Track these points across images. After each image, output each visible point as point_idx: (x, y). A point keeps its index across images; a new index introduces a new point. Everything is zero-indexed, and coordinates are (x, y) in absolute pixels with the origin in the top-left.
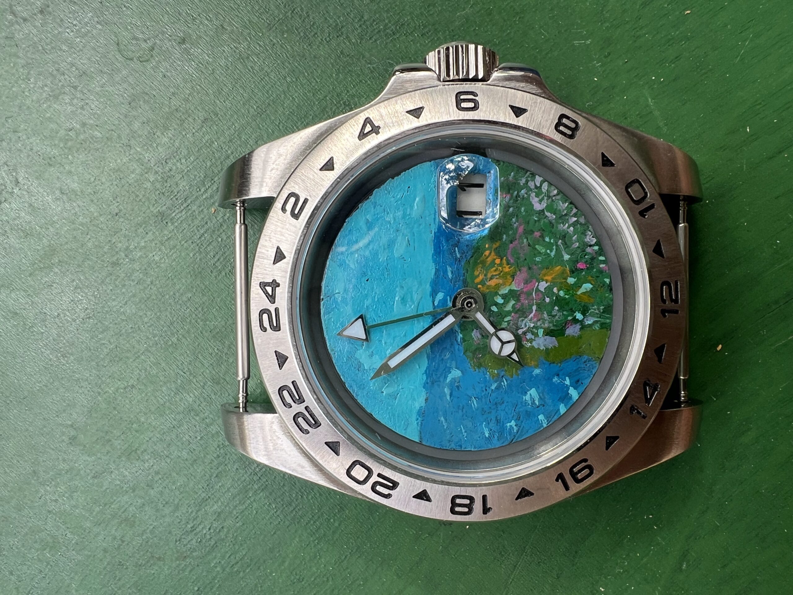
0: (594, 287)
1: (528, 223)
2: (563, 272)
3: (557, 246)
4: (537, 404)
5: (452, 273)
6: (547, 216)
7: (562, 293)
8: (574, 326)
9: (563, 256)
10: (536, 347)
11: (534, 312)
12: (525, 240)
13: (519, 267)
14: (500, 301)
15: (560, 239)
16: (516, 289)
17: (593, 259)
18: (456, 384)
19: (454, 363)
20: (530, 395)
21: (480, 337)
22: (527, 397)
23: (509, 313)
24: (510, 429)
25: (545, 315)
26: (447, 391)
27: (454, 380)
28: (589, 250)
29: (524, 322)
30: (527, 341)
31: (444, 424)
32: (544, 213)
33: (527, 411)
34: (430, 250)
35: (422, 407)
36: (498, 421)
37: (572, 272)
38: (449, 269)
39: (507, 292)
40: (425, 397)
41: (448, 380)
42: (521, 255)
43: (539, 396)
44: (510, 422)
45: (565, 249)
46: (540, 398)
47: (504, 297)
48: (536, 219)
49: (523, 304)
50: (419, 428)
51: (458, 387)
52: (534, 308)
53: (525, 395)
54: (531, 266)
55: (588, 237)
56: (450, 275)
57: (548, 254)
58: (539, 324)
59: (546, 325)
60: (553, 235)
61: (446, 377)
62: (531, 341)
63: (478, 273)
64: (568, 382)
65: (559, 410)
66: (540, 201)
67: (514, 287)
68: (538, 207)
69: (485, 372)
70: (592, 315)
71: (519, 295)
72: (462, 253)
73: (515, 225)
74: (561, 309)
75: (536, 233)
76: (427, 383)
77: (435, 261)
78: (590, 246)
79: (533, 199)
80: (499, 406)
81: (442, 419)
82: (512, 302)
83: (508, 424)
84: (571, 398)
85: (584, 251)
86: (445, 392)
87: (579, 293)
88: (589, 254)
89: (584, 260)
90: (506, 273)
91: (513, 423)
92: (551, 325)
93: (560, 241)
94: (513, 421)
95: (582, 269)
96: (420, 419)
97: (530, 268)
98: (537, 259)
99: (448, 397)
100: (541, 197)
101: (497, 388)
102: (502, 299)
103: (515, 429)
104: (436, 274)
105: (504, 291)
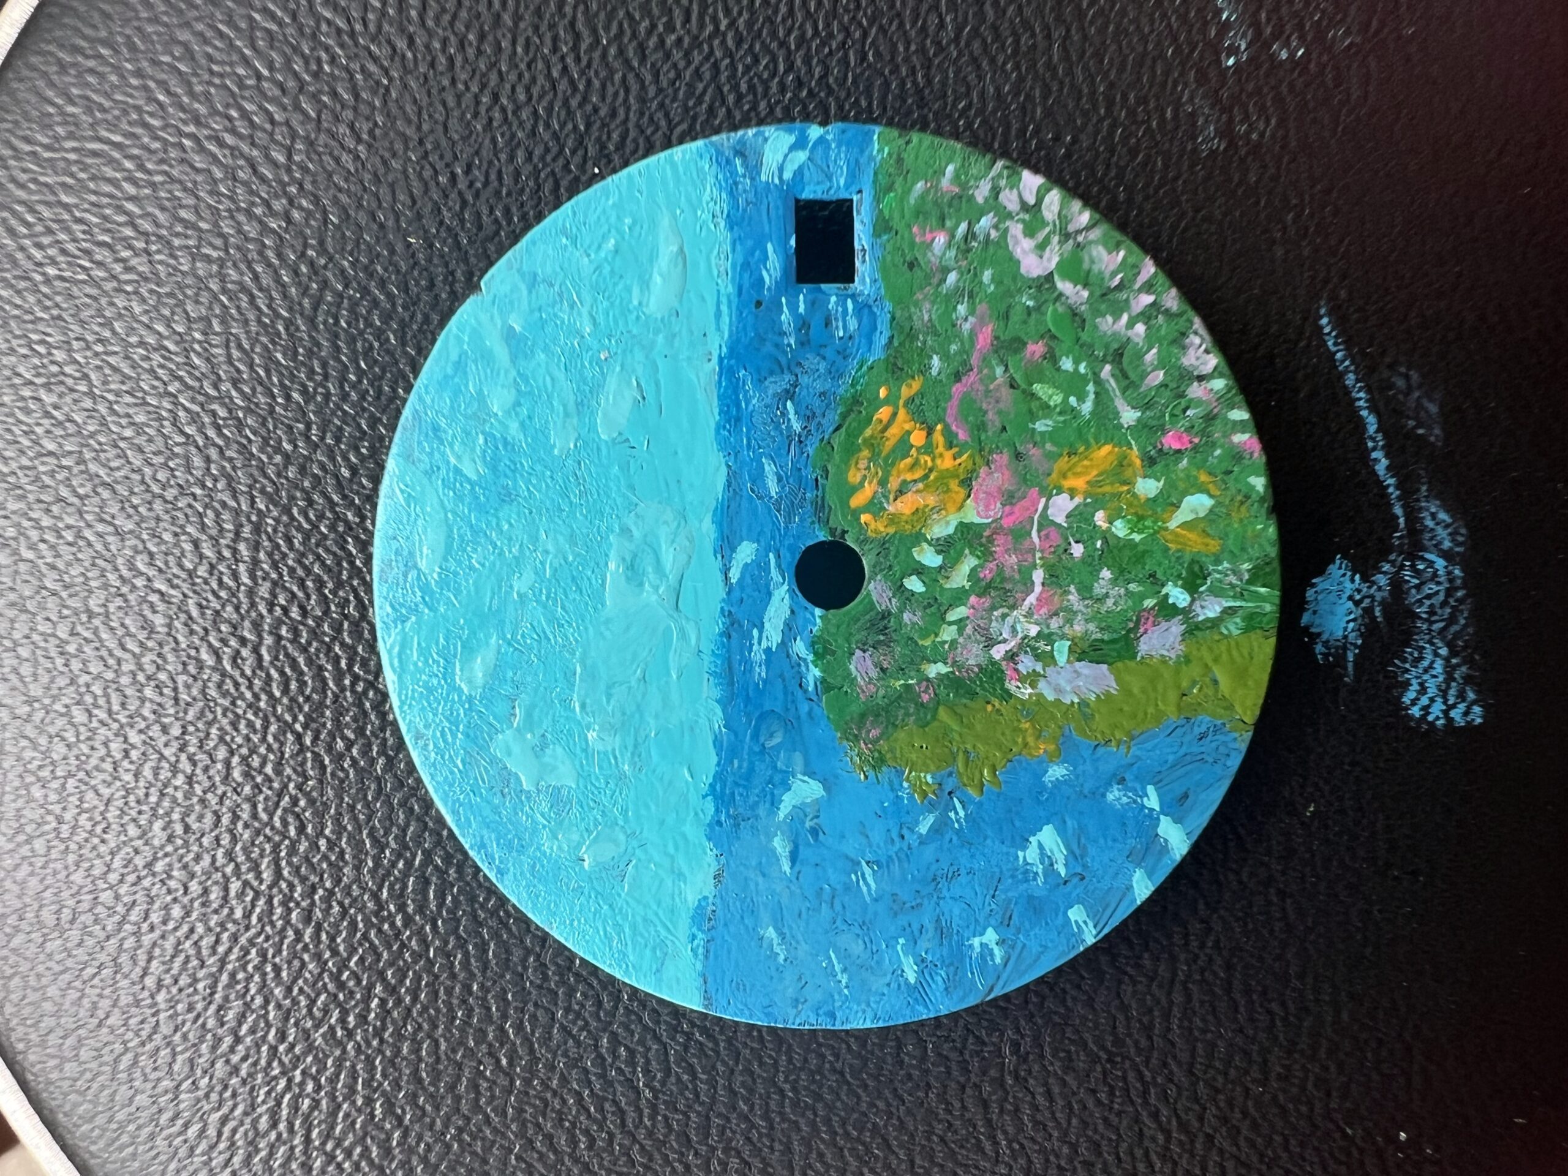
0: (1218, 504)
1: (1007, 316)
2: (1122, 463)
3: (1098, 382)
4: (1063, 872)
5: (780, 479)
6: (1061, 295)
7: (1120, 529)
8: (1164, 625)
9: (1117, 415)
10: (1051, 697)
11: (1038, 589)
12: (999, 371)
13: (983, 453)
14: (930, 558)
15: (1104, 361)
16: (977, 520)
17: (1210, 418)
18: (808, 824)
19: (798, 759)
20: (1041, 846)
21: (874, 673)
22: (1031, 854)
23: (959, 597)
24: (982, 955)
25: (1073, 597)
26: (780, 845)
27: (800, 810)
28: (1195, 391)
29: (1009, 620)
30: (1022, 679)
31: (777, 949)
32: (1054, 287)
33: (1031, 898)
34: (710, 413)
35: (705, 898)
36: (942, 933)
37: (1150, 461)
38: (769, 468)
39: (951, 530)
40: (714, 867)
41: (784, 810)
42: (990, 415)
43: (1067, 847)
44: (982, 934)
45: (1124, 391)
46: (1072, 856)
47: (944, 546)
48: (1030, 303)
49: (1000, 568)
50: (699, 966)
51: (815, 832)
52: (1038, 576)
53: (1024, 849)
54: (1020, 449)
55: (1191, 352)
56: (773, 487)
57: (1073, 409)
58: (1054, 624)
59: (1078, 628)
60: (1084, 350)
61: (775, 803)
62: (1032, 678)
63: (858, 479)
64: (1153, 801)
65: (1129, 888)
66: (1041, 247)
67: (972, 514)
68: (1032, 266)
69: (896, 782)
70: (1216, 592)
71: (991, 541)
72: (808, 417)
73: (967, 326)
74: (1121, 575)
75: (1031, 347)
76: (719, 823)
77: (724, 445)
78: (1201, 378)
79: (1017, 243)
80: (943, 884)
81: (771, 933)
82: (969, 563)
83: (976, 942)
84: (1165, 849)
85: (1182, 395)
86: (773, 851)
87: (1173, 525)
88: (1199, 402)
89: (1183, 424)
90: (945, 476)
91: (991, 936)
92: (1091, 627)
93: (1108, 368)
94: (990, 931)
95: (1179, 451)
96: (700, 935)
97: (1018, 456)
98: (1041, 426)
99: (786, 867)
100: (1041, 236)
101: (937, 830)
102: (938, 552)
103: (998, 953)
104: (729, 484)
105: (942, 528)
